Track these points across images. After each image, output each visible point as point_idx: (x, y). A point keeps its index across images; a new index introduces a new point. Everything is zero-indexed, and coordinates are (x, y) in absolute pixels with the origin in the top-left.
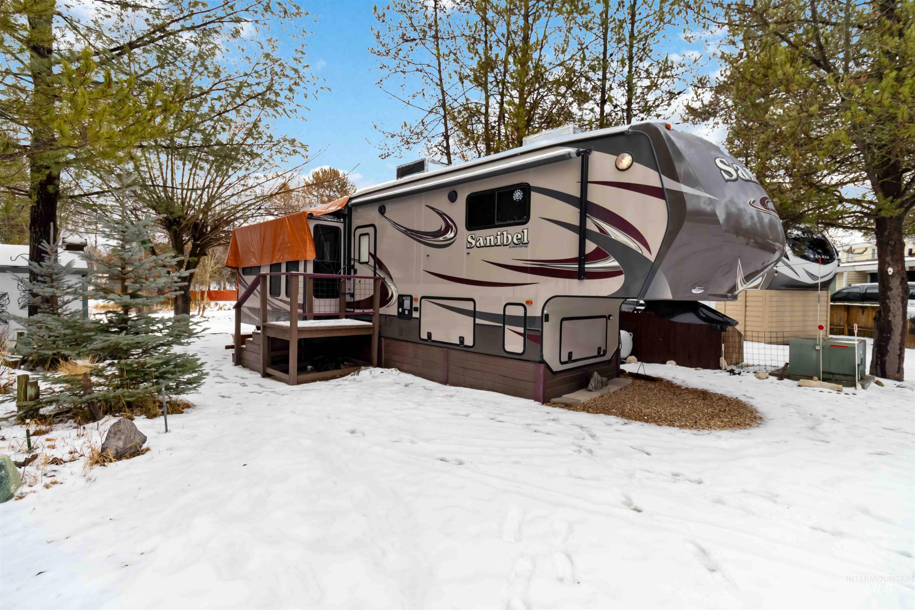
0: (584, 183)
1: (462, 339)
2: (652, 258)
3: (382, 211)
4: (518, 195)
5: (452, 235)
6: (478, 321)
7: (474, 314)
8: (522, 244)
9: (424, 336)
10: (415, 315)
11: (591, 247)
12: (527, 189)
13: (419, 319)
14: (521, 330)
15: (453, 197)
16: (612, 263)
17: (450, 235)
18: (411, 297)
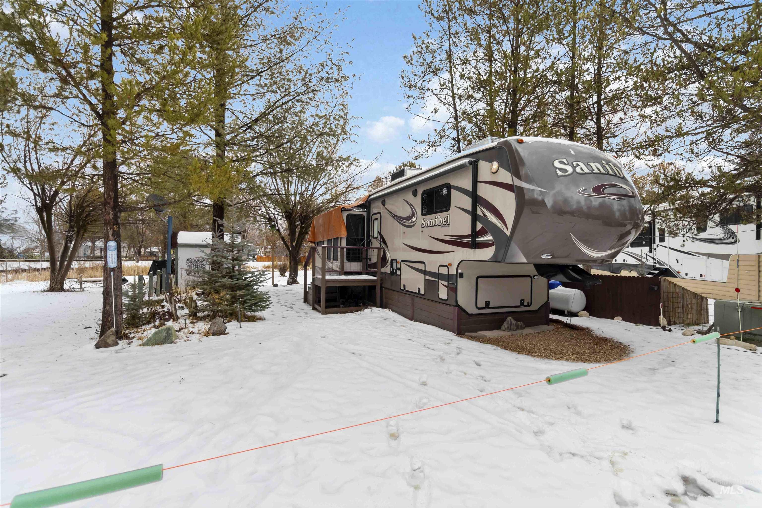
0: (475, 182)
1: (419, 289)
2: (508, 233)
3: (384, 203)
4: (445, 192)
5: (415, 219)
6: (427, 277)
7: (424, 272)
8: (447, 224)
9: (402, 287)
10: (398, 273)
11: (479, 226)
12: (449, 187)
13: (400, 275)
14: (446, 283)
15: (415, 194)
16: (489, 238)
17: (414, 219)
18: (396, 260)
